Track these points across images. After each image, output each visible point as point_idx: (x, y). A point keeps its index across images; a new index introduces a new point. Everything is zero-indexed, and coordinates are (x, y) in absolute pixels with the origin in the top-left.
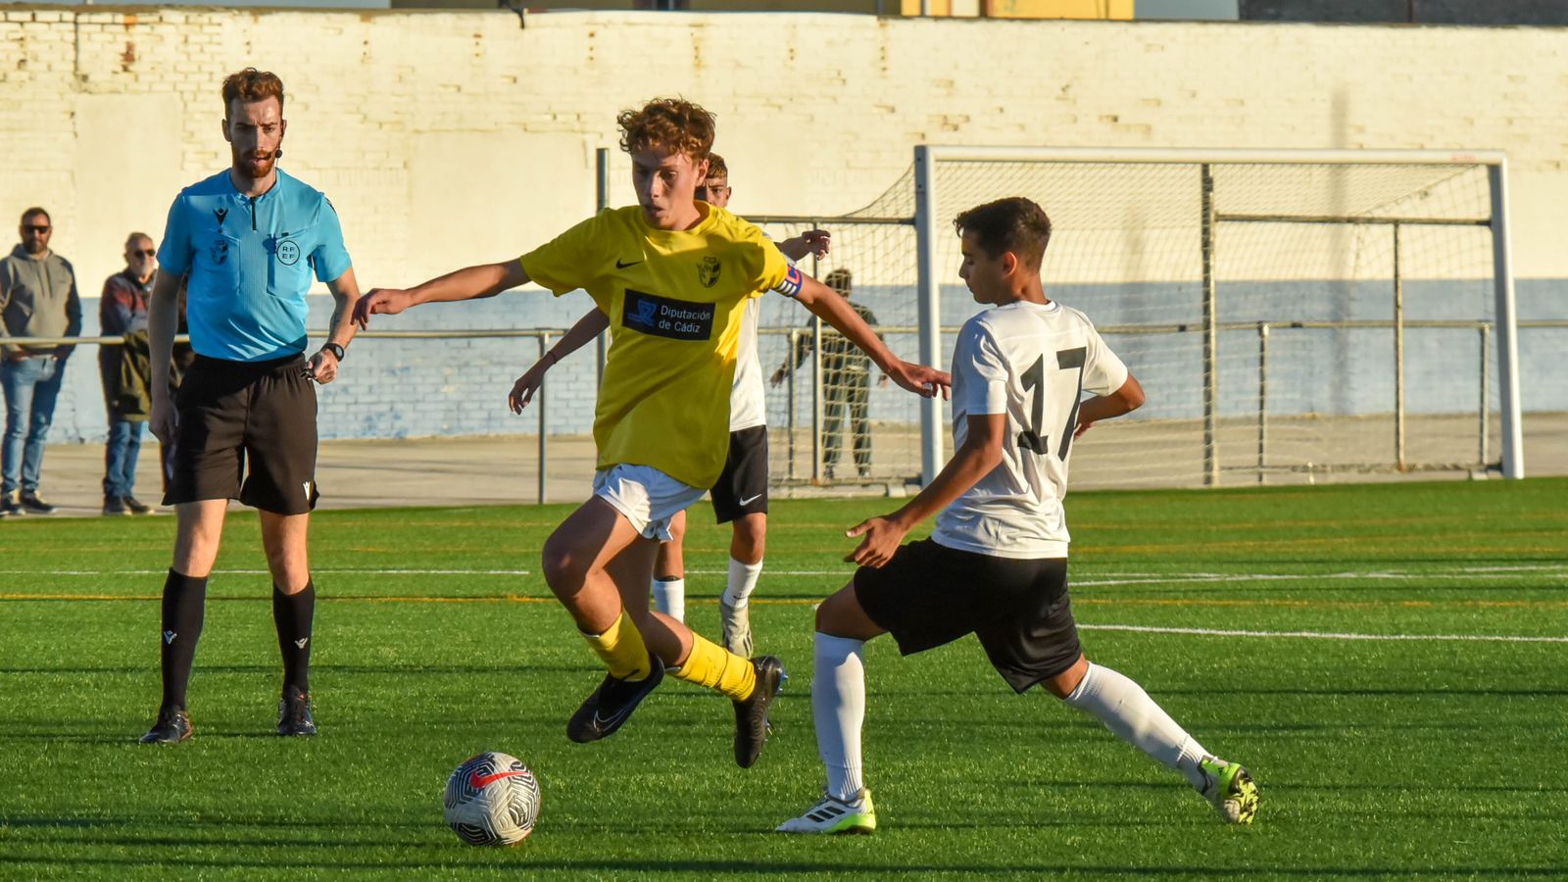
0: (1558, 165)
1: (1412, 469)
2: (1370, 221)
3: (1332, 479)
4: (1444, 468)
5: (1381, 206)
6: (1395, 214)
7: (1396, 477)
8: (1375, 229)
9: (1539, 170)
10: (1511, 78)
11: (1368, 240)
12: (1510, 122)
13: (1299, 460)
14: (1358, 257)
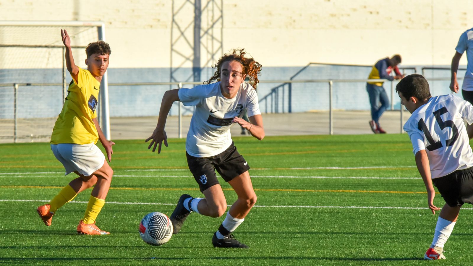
0: (151, 27)
2: (54, 47)
3: (39, 140)
8: (55, 50)
12: (133, 11)
14: (48, 60)
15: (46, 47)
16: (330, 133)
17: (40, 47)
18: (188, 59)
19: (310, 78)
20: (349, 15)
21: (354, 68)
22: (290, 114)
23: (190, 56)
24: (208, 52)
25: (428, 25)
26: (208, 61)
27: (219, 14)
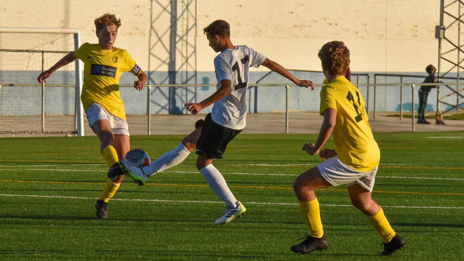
1: (47, 133)
2: (34, 51)
3: (20, 136)
4: (58, 133)
5: (38, 47)
6: (42, 49)
7: (41, 135)
8: (35, 54)
9: (124, 35)
10: (115, 5)
11: (32, 57)
13: (9, 129)
14: (29, 63)
15: (27, 51)
16: (286, 132)
17: (21, 51)
18: (164, 62)
19: (274, 83)
20: (310, 26)
21: (314, 73)
22: (256, 114)
23: (167, 59)
24: (183, 56)
25: (383, 36)
26: (182, 65)
27: (194, 22)
